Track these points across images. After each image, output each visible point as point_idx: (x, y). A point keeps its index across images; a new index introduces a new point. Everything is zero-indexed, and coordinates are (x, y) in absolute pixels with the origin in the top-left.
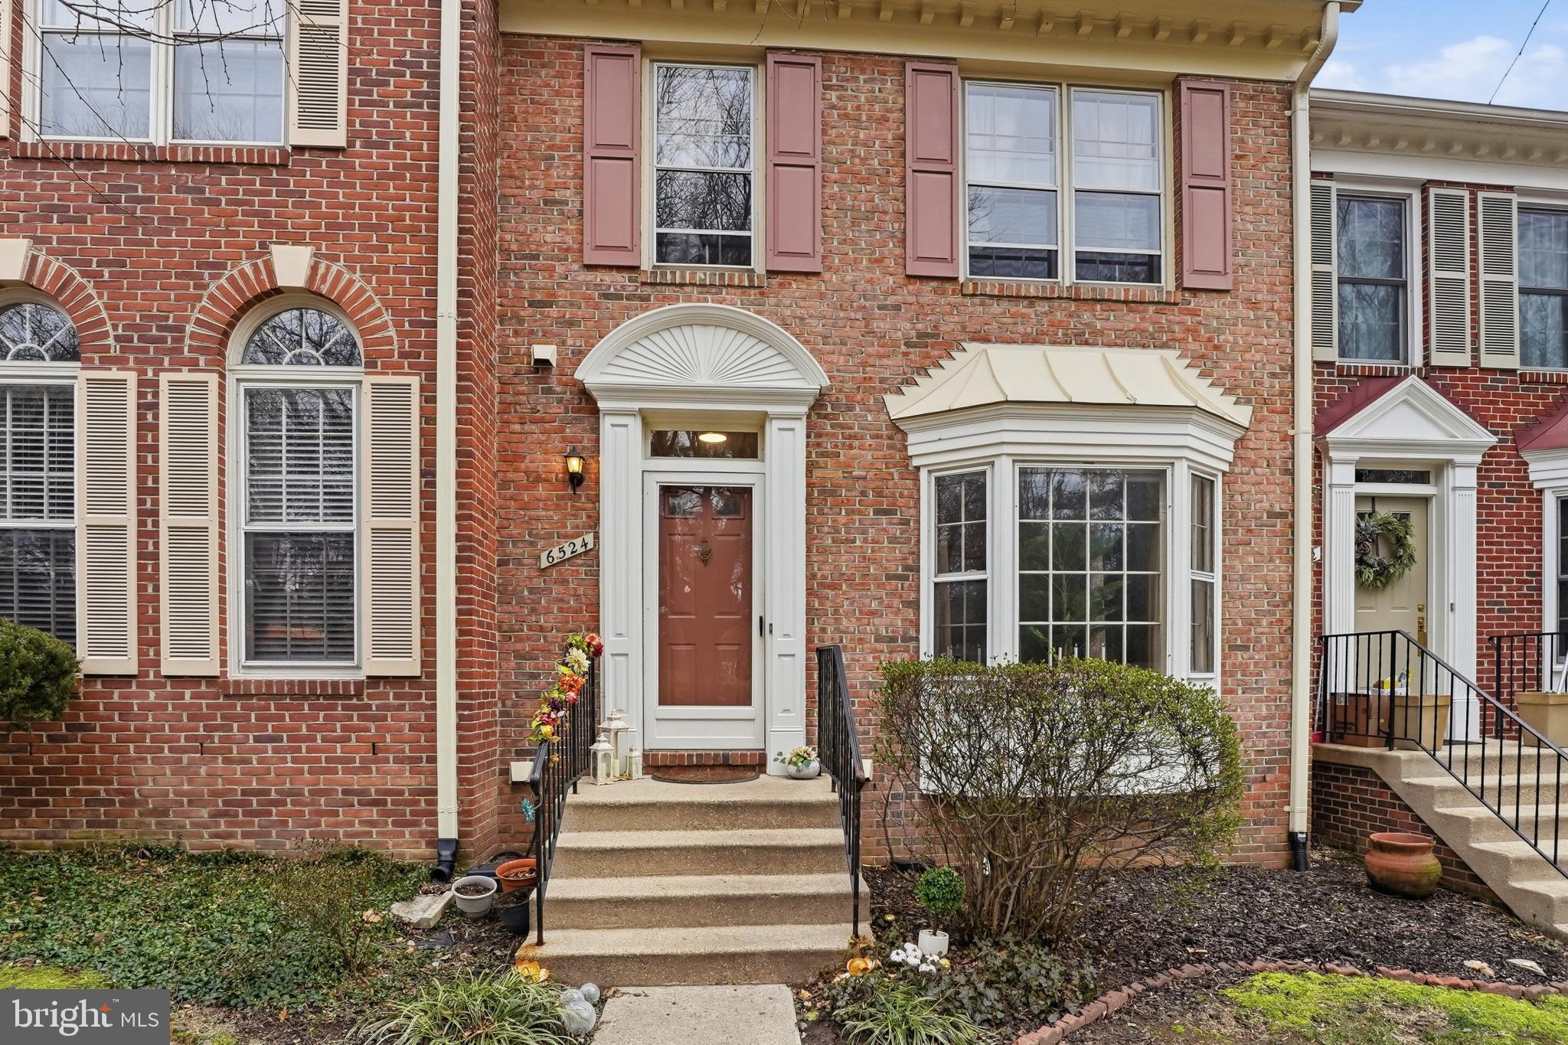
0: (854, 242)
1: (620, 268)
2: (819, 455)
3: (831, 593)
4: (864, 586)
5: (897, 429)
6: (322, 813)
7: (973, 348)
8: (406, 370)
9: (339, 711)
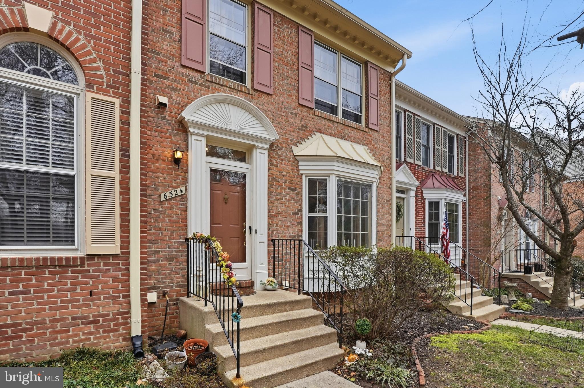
0: (283, 87)
1: (197, 71)
3: (275, 218)
4: (285, 216)
5: (296, 159)
6: (58, 332)
7: (318, 134)
8: (111, 94)
9: (70, 274)
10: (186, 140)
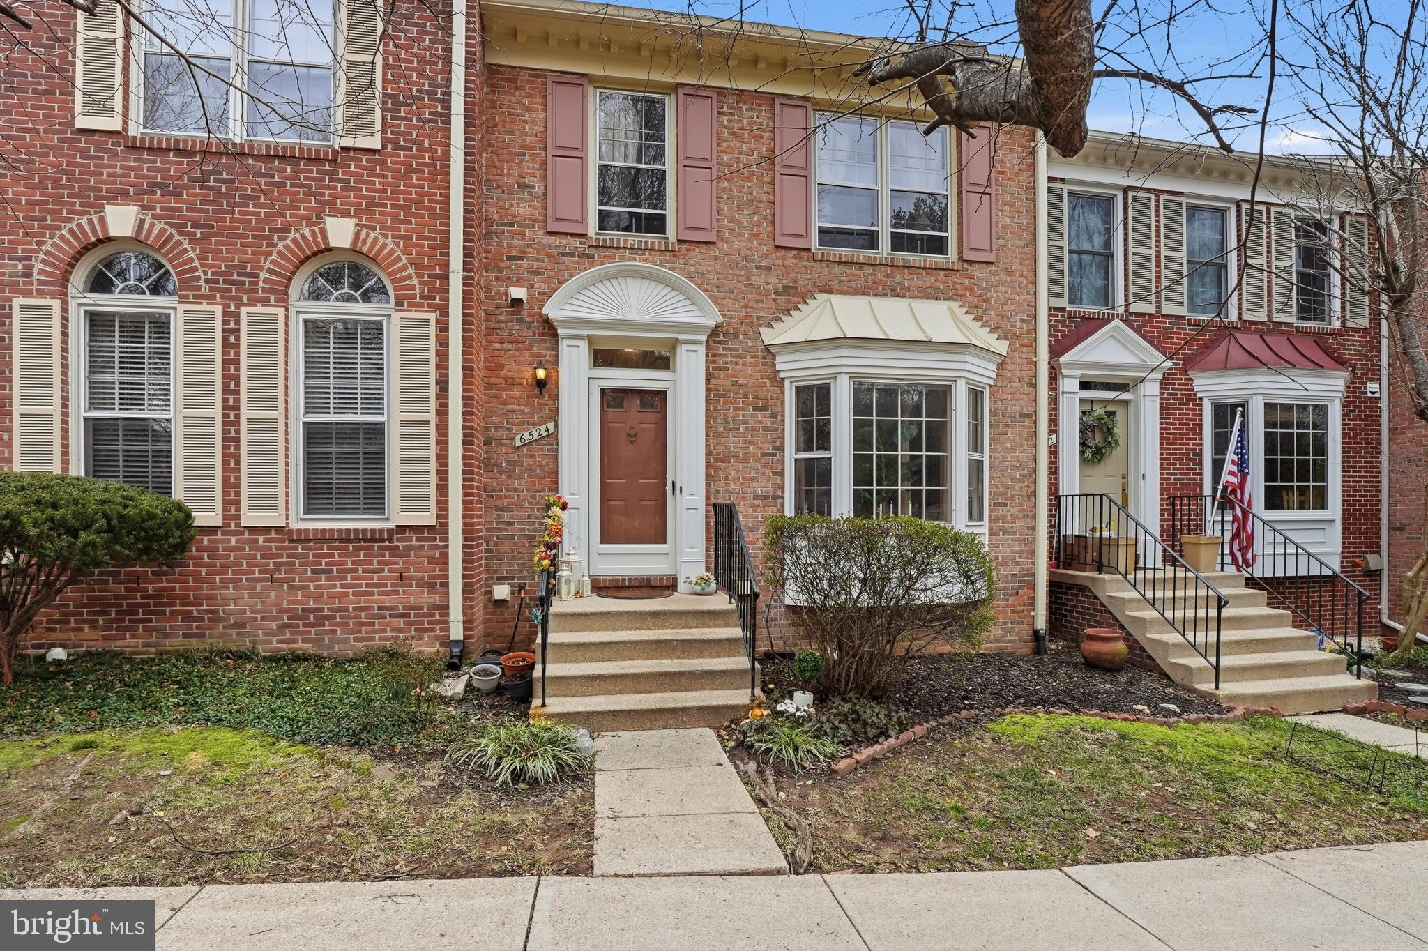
0: (739, 222)
1: (573, 235)
2: (715, 369)
3: (723, 465)
4: (746, 461)
5: (769, 353)
6: (362, 624)
7: (822, 297)
8: (426, 308)
9: (376, 550)
10: (555, 348)
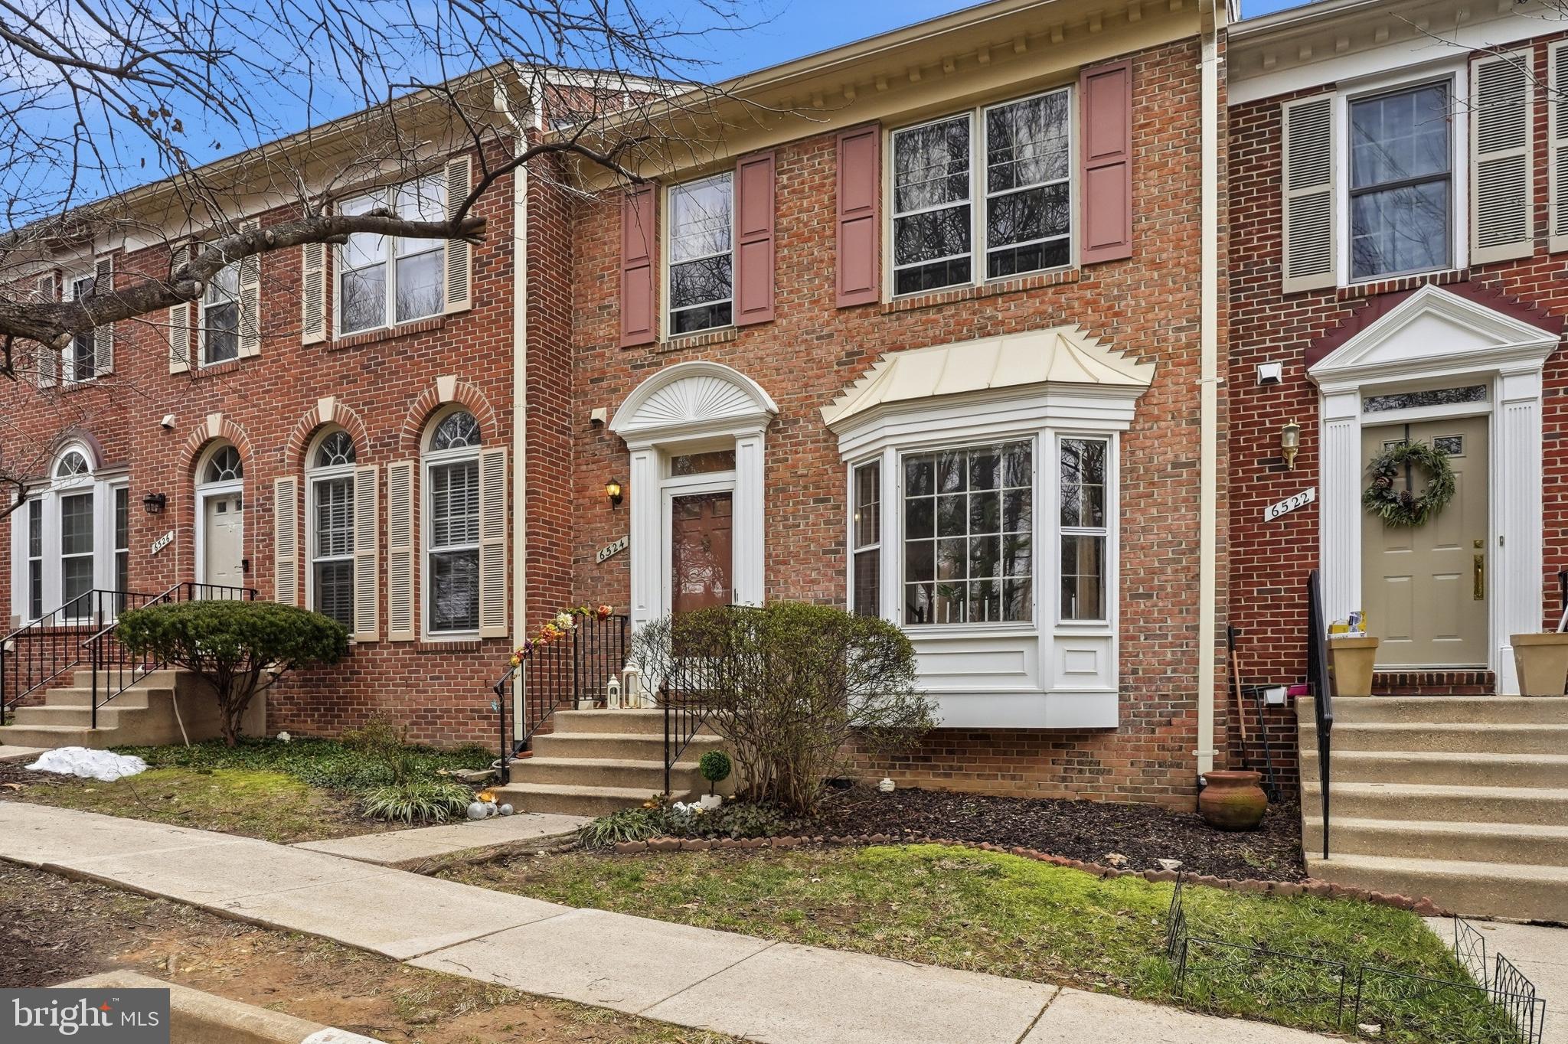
0: (799, 291)
1: (643, 346)
2: (774, 461)
3: (782, 568)
4: (806, 561)
5: (831, 433)
10: (627, 463)
